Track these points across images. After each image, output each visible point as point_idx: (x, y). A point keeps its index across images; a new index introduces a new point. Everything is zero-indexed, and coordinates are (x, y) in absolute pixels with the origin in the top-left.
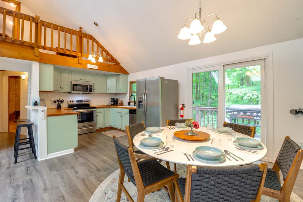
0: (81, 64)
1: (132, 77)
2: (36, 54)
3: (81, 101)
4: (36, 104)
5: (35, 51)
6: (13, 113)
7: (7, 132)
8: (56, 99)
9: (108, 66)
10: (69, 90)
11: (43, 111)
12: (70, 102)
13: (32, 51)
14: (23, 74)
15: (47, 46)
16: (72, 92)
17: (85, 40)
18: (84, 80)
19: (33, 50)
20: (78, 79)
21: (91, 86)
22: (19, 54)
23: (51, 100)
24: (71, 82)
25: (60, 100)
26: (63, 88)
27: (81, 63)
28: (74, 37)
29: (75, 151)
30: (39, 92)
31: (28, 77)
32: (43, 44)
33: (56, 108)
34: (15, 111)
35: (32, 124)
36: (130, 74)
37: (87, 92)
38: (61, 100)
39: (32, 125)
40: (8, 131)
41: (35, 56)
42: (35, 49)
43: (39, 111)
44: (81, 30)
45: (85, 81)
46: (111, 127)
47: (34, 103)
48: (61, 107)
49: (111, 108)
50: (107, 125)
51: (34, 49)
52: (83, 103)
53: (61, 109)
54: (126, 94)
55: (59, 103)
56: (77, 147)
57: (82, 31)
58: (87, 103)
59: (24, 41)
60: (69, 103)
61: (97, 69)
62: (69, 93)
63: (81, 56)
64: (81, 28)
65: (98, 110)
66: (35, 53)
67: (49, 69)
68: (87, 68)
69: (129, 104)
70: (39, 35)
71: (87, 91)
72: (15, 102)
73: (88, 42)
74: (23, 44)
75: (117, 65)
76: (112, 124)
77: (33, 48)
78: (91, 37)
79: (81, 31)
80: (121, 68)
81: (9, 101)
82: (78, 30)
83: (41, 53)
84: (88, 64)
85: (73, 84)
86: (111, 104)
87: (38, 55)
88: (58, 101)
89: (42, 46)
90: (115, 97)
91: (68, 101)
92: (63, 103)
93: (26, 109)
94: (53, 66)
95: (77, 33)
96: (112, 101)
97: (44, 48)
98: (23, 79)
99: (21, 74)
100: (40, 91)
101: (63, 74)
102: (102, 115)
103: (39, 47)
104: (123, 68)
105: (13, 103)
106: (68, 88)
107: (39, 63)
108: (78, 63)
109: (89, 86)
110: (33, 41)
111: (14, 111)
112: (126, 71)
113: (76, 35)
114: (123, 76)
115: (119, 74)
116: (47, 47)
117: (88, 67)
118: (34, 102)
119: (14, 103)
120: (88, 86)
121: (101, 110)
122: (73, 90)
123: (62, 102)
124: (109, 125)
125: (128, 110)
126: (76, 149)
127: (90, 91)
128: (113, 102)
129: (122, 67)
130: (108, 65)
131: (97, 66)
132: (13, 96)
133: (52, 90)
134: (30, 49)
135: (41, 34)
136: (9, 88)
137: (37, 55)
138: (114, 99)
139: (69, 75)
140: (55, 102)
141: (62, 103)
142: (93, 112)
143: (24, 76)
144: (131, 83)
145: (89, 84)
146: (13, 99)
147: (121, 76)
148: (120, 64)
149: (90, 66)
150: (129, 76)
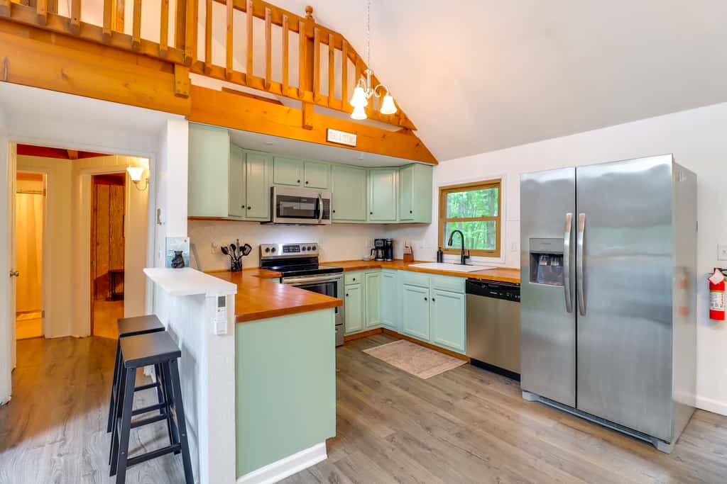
0: (310, 128)
1: (445, 174)
2: (181, 88)
3: (295, 248)
4: (178, 261)
5: (177, 80)
6: (104, 276)
7: (88, 337)
8: (226, 242)
9: (384, 136)
10: (265, 215)
11: (222, 301)
12: (267, 250)
13: (166, 75)
14: (134, 165)
15: (214, 62)
16: (276, 220)
17: (324, 50)
18: (307, 183)
19: (172, 75)
20: (290, 179)
21: (327, 202)
22: (126, 85)
23: (212, 246)
24: (272, 189)
25: (238, 244)
26: (249, 208)
27: (310, 125)
28: (295, 39)
29: (329, 450)
30: (186, 221)
31: (148, 175)
32: (201, 57)
33: (228, 271)
34: (110, 272)
35: (178, 354)
36: (440, 163)
37: (315, 221)
38: (242, 245)
39: (179, 359)
40: (89, 335)
41: (179, 95)
42: (177, 68)
43: (207, 299)
44: (311, 16)
45: (308, 185)
46: (382, 329)
47: (173, 261)
48: (243, 267)
49: (383, 270)
50: (372, 323)
51: (173, 72)
52: (302, 253)
53: (241, 275)
54: (423, 225)
55: (236, 255)
56: (334, 435)
57: (313, 21)
58: (311, 253)
59: (141, 40)
60: (265, 255)
61: (354, 147)
62: (262, 223)
63: (311, 101)
64: (310, 10)
65: (349, 277)
66: (177, 85)
67: (218, 143)
68: (327, 141)
69: (440, 258)
70: (192, 21)
71: (314, 218)
72: (110, 247)
73: (331, 54)
74: (136, 51)
75: (407, 134)
76: (385, 321)
77: (170, 66)
78: (340, 43)
79: (310, 18)
80: (418, 145)
81: (95, 243)
82: (303, 15)
83: (194, 89)
84: (330, 130)
85: (278, 196)
86: (373, 257)
87: (188, 94)
88: (233, 246)
89: (199, 62)
90: (388, 236)
91: (260, 248)
92: (246, 255)
93: (145, 276)
94: (230, 133)
95: (301, 24)
96: (377, 249)
97: (205, 69)
98: (135, 182)
99: (128, 166)
100: (190, 219)
101: (248, 165)
102: (359, 290)
103: (189, 64)
104: (423, 145)
105: (103, 250)
106: (261, 210)
107: (187, 122)
108: (301, 125)
109: (321, 203)
110: (171, 43)
111: (105, 272)
112: (429, 153)
113: (298, 32)
114: (418, 170)
115: (411, 161)
116: (213, 66)
117: (329, 140)
118: (173, 255)
119: (107, 249)
120: (318, 200)
121: (357, 275)
122: (278, 216)
123: (245, 252)
124: (378, 322)
125: (462, 281)
126: (330, 445)
127: (323, 218)
128: (380, 252)
129: (420, 141)
130: (382, 135)
131: (355, 136)
132: (103, 230)
133: (225, 215)
134: (162, 70)
135: (196, 18)
136: (95, 210)
137: (181, 93)
138: (384, 240)
139: (266, 167)
140: (224, 251)
141: (244, 254)
142: (335, 283)
143: (137, 171)
144: (444, 191)
145: (320, 195)
146: (103, 238)
147: (412, 168)
148: (415, 130)
149: (336, 136)
150: (437, 170)
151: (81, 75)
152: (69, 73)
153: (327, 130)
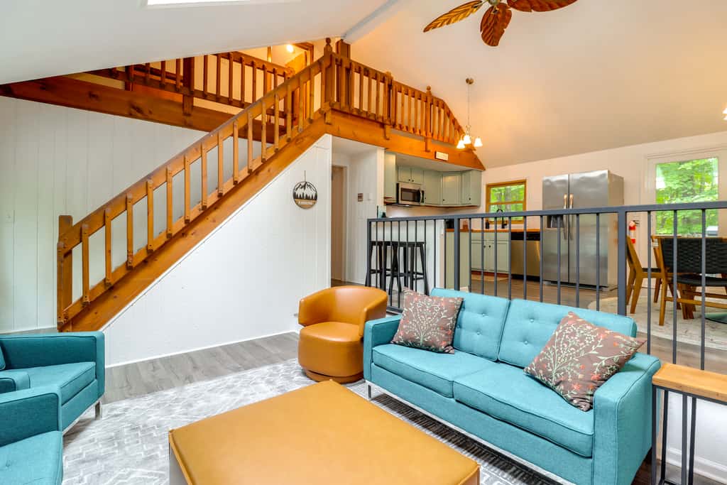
0: (429, 151)
1: (489, 176)
2: (388, 136)
5: (386, 132)
9: (460, 155)
16: (400, 202)
18: (413, 181)
19: (383, 130)
21: (423, 192)
36: (486, 170)
37: (419, 204)
41: (386, 139)
42: (387, 127)
51: (384, 128)
54: (476, 206)
61: (447, 161)
63: (431, 137)
64: (429, 89)
66: (386, 134)
68: (435, 158)
71: (418, 202)
73: (439, 111)
75: (470, 153)
77: (383, 125)
78: (444, 106)
79: (430, 93)
80: (475, 159)
82: (425, 91)
84: (437, 153)
85: (401, 189)
87: (390, 138)
95: (422, 95)
104: (478, 159)
107: (384, 151)
108: (425, 150)
109: (420, 193)
112: (481, 164)
113: (420, 100)
114: (474, 174)
115: (471, 168)
116: (398, 124)
117: (437, 157)
120: (419, 191)
122: (401, 200)
127: (422, 202)
129: (477, 157)
131: (447, 155)
134: (380, 128)
137: (388, 138)
144: (489, 187)
145: (422, 189)
147: (471, 173)
148: (475, 150)
149: (440, 155)
150: (484, 174)
151: (359, 133)
152: (356, 132)
153: (436, 153)
